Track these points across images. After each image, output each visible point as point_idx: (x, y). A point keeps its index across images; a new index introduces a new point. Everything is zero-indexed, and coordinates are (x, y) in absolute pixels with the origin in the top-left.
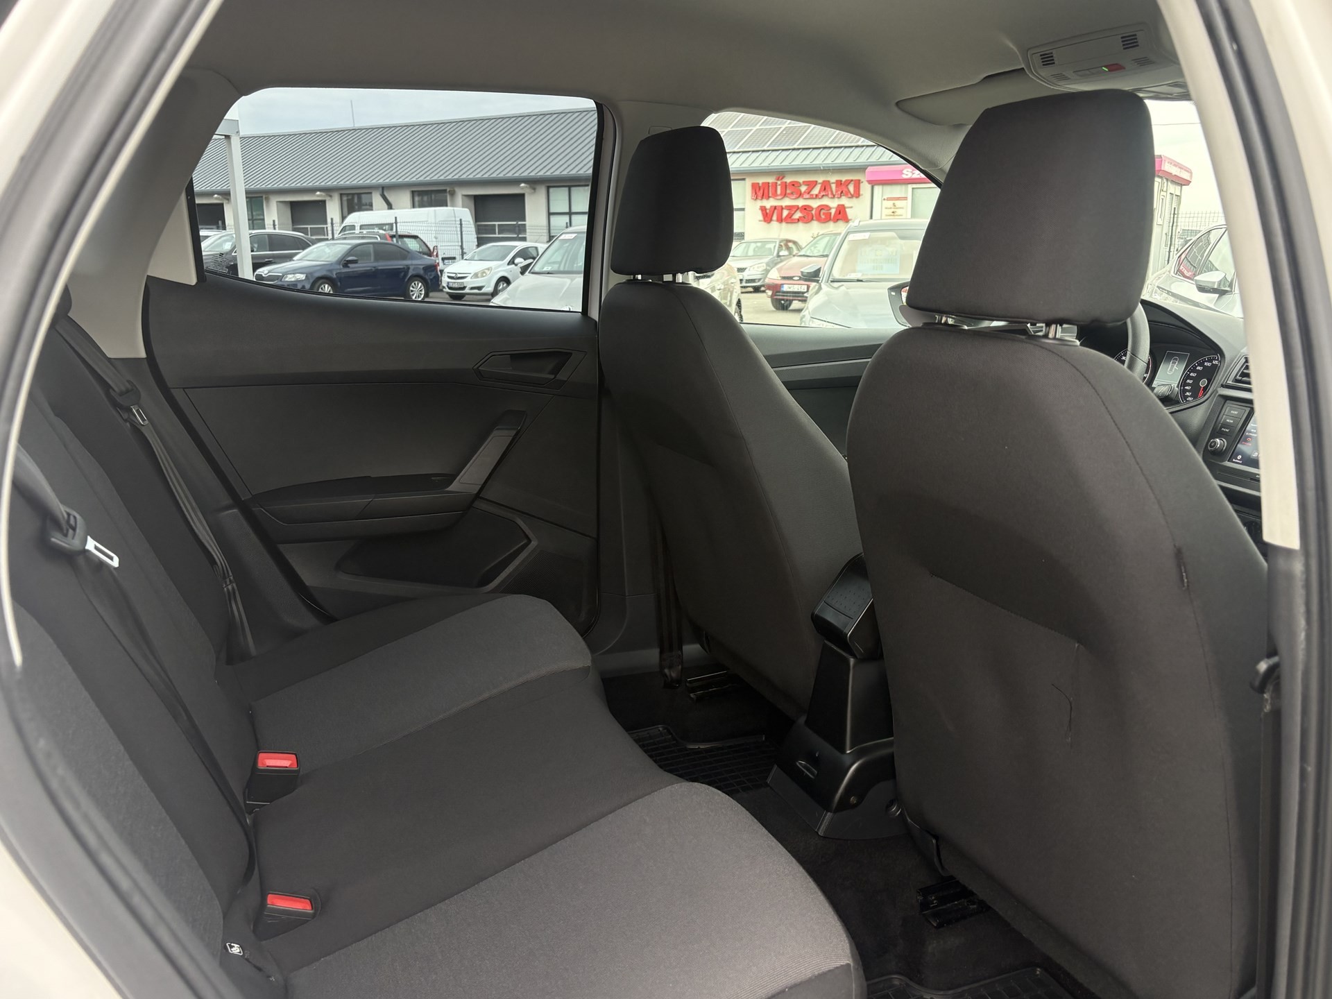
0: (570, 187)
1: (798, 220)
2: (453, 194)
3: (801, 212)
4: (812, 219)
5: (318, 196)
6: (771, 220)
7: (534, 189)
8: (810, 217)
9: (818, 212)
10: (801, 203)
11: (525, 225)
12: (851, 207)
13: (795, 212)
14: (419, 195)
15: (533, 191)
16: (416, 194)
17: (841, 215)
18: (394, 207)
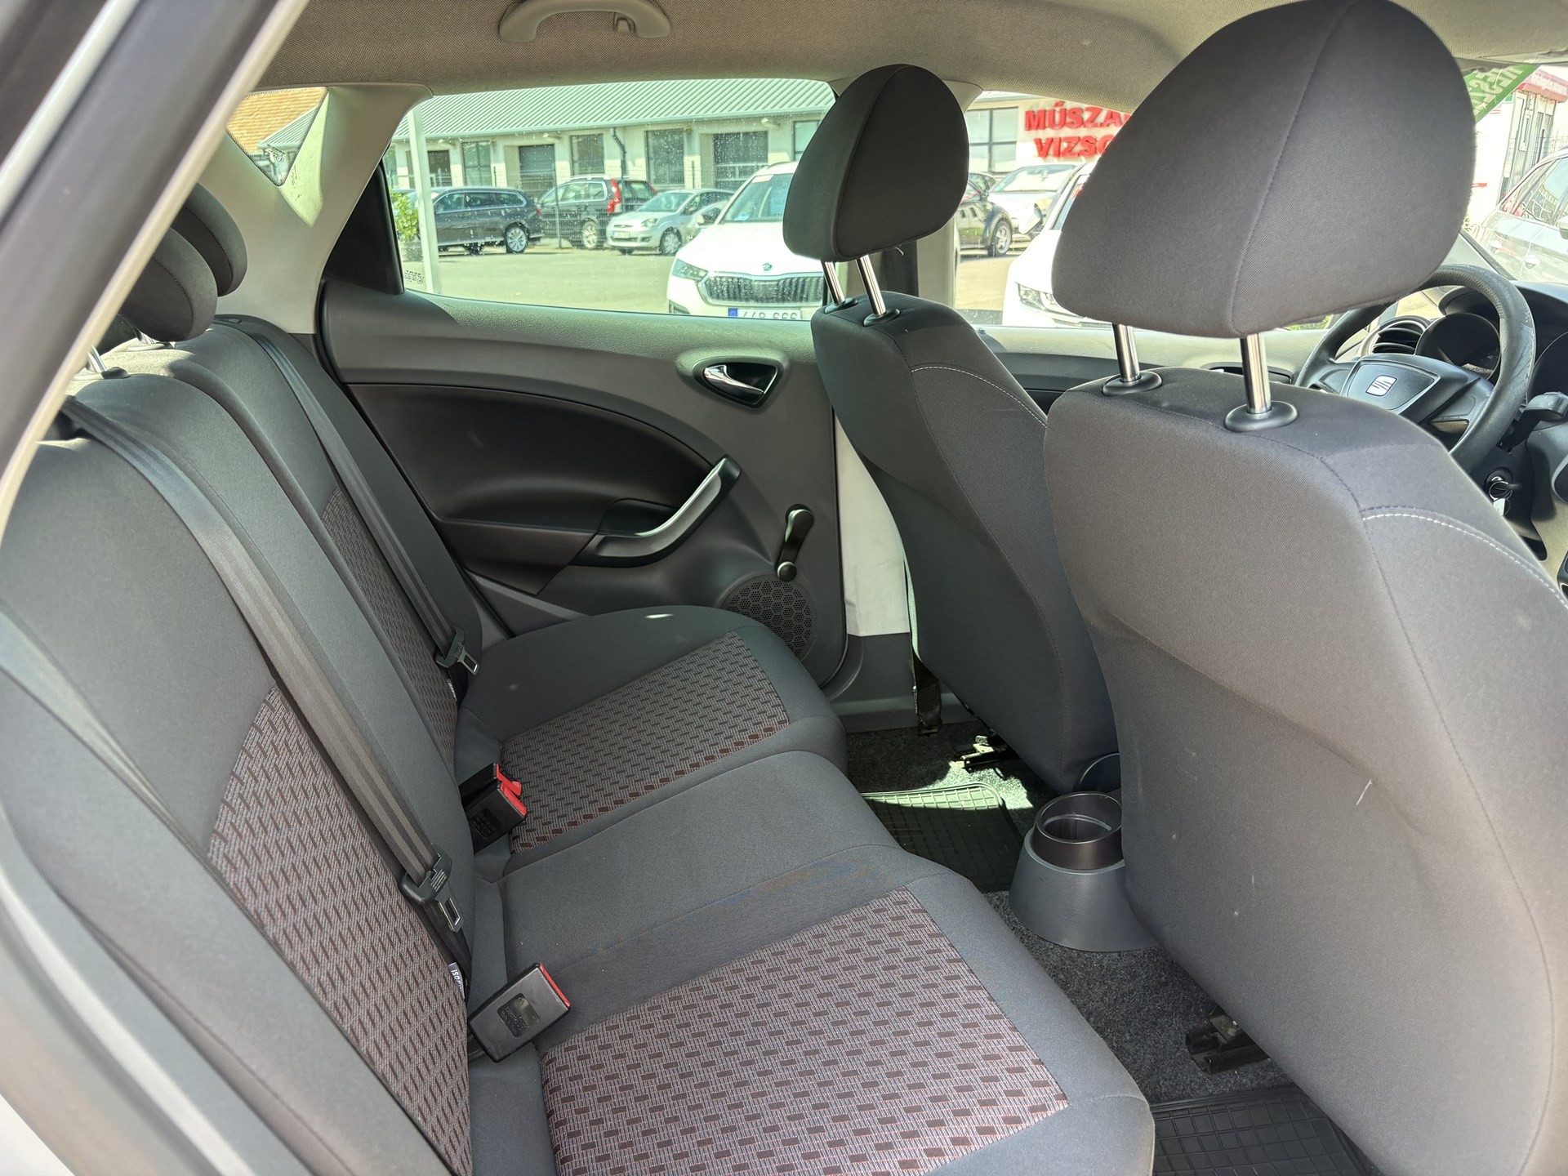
1: (1079, 154)
3: (1082, 144)
4: (1095, 153)
6: (1048, 155)
8: (1093, 150)
10: (1083, 132)
13: (1076, 144)
14: (653, 135)
15: (776, 127)
18: (627, 149)
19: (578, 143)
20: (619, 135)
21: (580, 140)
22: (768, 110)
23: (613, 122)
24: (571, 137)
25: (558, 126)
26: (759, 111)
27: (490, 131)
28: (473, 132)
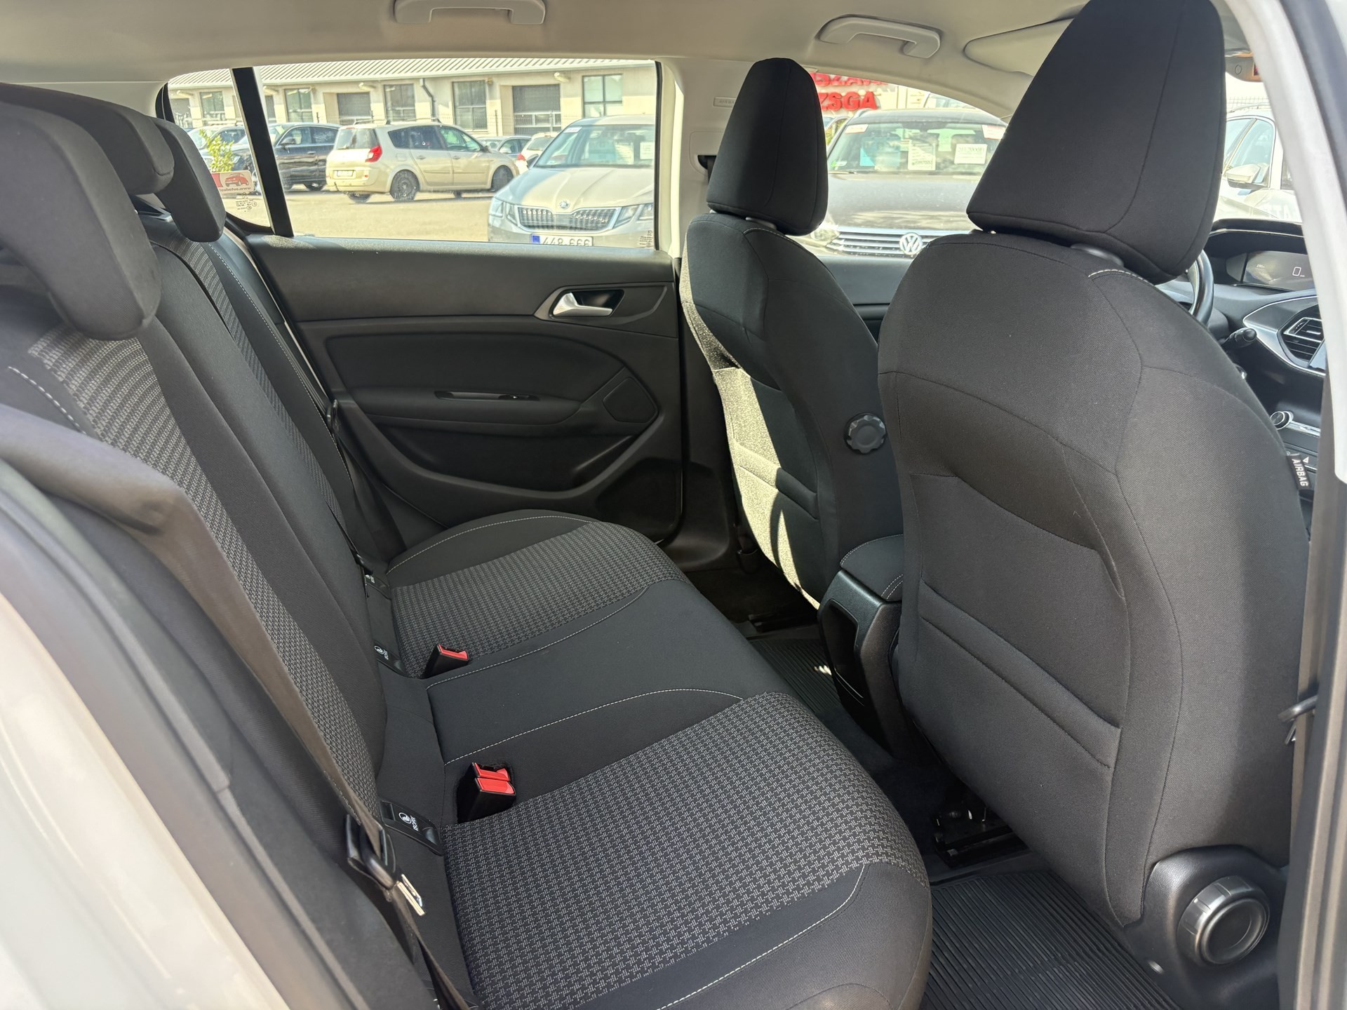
0: (604, 76)
2: (491, 84)
3: (830, 100)
4: (841, 107)
5: (364, 89)
7: (569, 78)
8: (839, 104)
9: (846, 100)
10: (830, 90)
11: (560, 115)
12: (880, 95)
14: (459, 86)
15: (567, 80)
16: (456, 85)
17: (870, 102)
18: (435, 99)
19: (391, 91)
20: (428, 85)
21: (393, 89)
22: (560, 66)
23: (421, 74)
24: (384, 86)
25: (372, 77)
26: (552, 66)
27: (310, 79)
28: (294, 80)
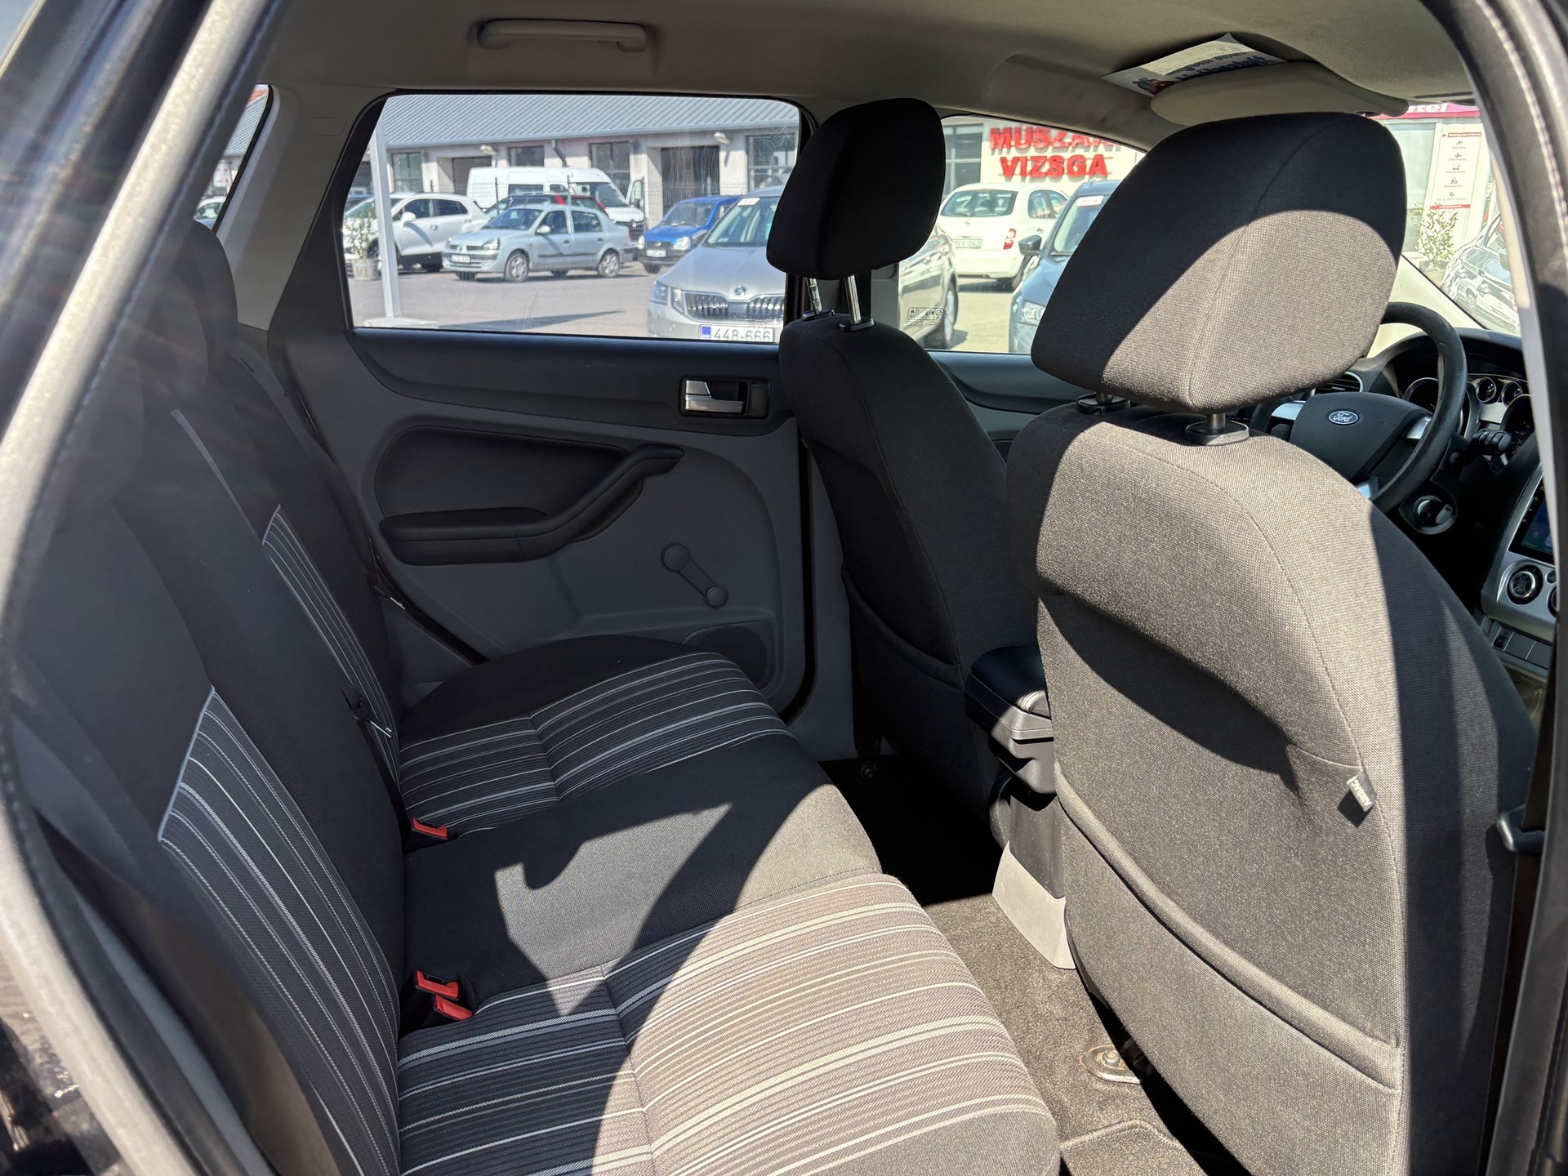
1: (1046, 174)
2: (637, 149)
3: (1051, 164)
4: (1063, 172)
5: (486, 150)
6: (1013, 174)
7: (731, 140)
8: (1061, 170)
9: (1071, 163)
10: (1049, 153)
12: (1111, 158)
13: (1044, 163)
14: (598, 149)
16: (594, 149)
17: (1099, 166)
19: (517, 155)
20: (560, 148)
21: (519, 150)
22: (721, 123)
23: (556, 134)
24: (509, 149)
25: (497, 137)
26: (711, 125)
27: (423, 141)
